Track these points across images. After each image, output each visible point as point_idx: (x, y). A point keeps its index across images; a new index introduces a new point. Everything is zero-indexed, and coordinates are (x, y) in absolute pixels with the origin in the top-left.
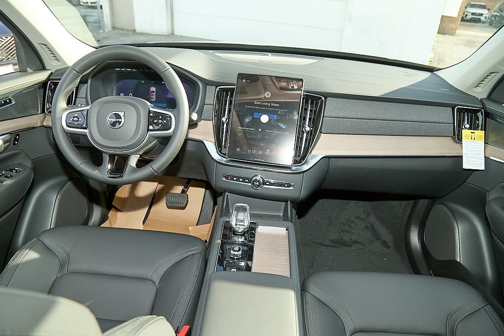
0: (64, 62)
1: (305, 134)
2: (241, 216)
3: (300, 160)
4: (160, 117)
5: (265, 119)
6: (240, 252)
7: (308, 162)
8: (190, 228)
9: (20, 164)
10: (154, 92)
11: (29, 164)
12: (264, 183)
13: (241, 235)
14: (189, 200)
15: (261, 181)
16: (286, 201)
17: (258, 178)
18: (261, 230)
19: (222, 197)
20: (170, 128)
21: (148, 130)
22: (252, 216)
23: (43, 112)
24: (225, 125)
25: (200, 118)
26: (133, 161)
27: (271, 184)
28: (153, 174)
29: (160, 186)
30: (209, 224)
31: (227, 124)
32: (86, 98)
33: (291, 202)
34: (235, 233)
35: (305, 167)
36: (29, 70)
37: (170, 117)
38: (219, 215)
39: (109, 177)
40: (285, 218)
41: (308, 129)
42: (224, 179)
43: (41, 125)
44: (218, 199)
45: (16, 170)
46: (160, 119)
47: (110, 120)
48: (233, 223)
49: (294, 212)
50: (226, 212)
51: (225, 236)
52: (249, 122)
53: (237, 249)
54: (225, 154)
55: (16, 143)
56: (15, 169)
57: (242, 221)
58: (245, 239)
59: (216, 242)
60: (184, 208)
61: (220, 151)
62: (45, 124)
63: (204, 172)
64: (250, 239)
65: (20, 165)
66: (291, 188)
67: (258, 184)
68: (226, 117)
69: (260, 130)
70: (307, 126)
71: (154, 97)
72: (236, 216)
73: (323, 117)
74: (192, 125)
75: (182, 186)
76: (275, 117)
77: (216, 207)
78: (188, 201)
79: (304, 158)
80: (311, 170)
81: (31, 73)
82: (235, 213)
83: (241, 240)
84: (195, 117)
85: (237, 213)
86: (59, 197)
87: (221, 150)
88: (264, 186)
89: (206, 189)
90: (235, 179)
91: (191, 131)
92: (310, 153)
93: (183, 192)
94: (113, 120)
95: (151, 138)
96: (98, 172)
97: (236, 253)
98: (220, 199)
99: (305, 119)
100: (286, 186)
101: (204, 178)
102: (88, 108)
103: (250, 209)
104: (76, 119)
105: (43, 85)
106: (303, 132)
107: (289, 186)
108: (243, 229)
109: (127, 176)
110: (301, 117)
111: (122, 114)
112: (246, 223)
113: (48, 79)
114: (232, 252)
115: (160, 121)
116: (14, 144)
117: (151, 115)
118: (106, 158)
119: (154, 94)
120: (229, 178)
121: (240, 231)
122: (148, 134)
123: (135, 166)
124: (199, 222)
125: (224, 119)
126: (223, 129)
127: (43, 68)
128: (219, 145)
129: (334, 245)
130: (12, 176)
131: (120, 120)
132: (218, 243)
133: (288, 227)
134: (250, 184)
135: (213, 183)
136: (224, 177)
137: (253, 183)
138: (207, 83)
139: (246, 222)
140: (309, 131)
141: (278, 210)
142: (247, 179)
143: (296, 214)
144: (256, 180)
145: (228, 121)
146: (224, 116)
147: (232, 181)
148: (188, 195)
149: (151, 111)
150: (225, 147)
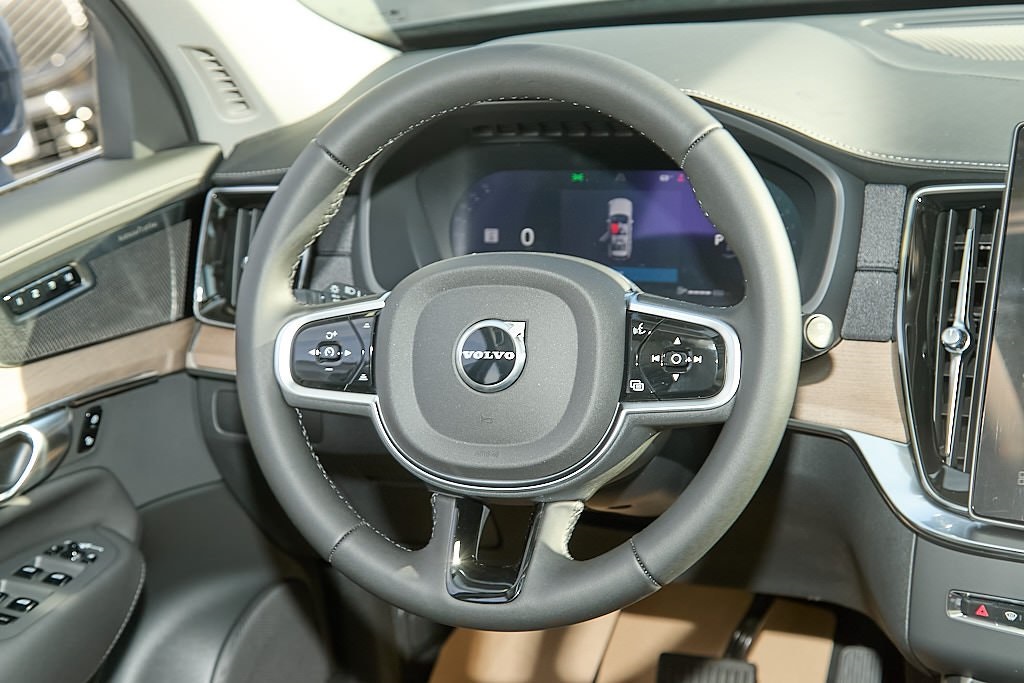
0: (268, 113)
4: (677, 342)
9: (96, 526)
10: (623, 219)
11: (126, 526)
20: (714, 390)
21: (627, 396)
23: (187, 311)
24: (956, 363)
25: (838, 336)
26: (557, 528)
28: (645, 588)
31: (969, 357)
32: (355, 256)
36: (141, 151)
37: (719, 340)
39: (458, 596)
42: (957, 615)
43: (178, 367)
45: (83, 553)
46: (677, 349)
47: (468, 355)
54: (961, 498)
55: (89, 441)
56: (78, 550)
61: (937, 484)
62: (191, 363)
65: (95, 529)
68: (958, 324)
71: (626, 239)
74: (815, 363)
81: (147, 163)
84: (821, 332)
86: (225, 663)
87: (941, 477)
90: (1011, 616)
91: (809, 390)
94: (478, 355)
96: (415, 575)
102: (379, 304)
104: (330, 351)
105: (190, 207)
109: (534, 595)
111: (515, 330)
113: (208, 182)
115: (676, 359)
116: (83, 447)
117: (638, 331)
118: (447, 516)
119: (627, 228)
120: (982, 610)
122: (623, 413)
123: (564, 551)
125: (950, 337)
126: (946, 380)
127: (190, 139)
128: (929, 455)
130: (68, 578)
131: (509, 356)
135: (903, 630)
136: (954, 602)
138: (863, 173)
145: (968, 343)
146: (950, 324)
147: (997, 626)
148: (754, 668)
149: (634, 317)
150: (957, 464)
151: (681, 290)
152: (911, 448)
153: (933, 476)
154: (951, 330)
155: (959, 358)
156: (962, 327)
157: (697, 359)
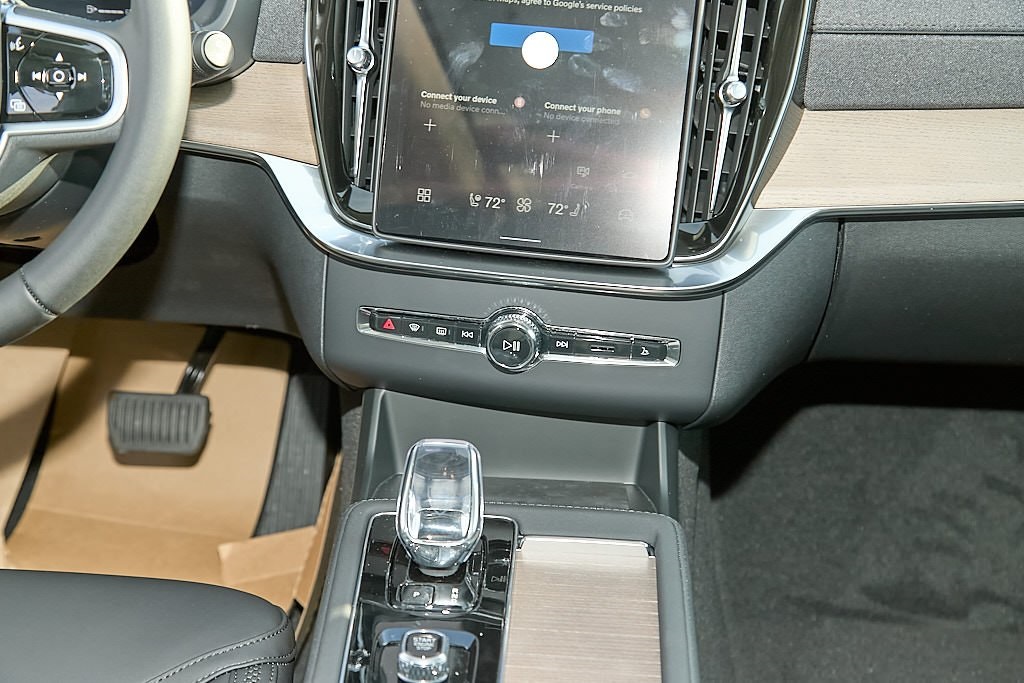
1: (727, 116)
2: (442, 495)
3: (706, 234)
4: (59, 58)
5: (540, 50)
6: (442, 658)
7: (745, 244)
8: (225, 550)
12: (547, 343)
13: (444, 580)
14: (214, 420)
15: (532, 335)
16: (649, 422)
17: (521, 321)
18: (535, 552)
19: (359, 410)
20: (105, 108)
21: (6, 118)
22: (492, 489)
24: (362, 82)
25: (245, 54)
27: (578, 346)
28: (40, 318)
29: (77, 364)
30: (312, 531)
31: (374, 77)
33: (668, 423)
34: (417, 573)
35: (729, 268)
37: (105, 55)
38: (349, 489)
40: (646, 496)
41: (738, 91)
42: (366, 329)
44: (344, 418)
46: (60, 66)
48: (410, 528)
49: (688, 467)
50: (381, 478)
51: (372, 584)
52: (472, 67)
53: (426, 642)
54: (366, 217)
57: (448, 517)
58: (466, 596)
59: (335, 613)
60: (191, 460)
61: (344, 203)
63: (272, 295)
64: (487, 593)
66: (669, 363)
67: (516, 346)
68: (364, 44)
69: (520, 102)
70: (734, 78)
72: (423, 498)
73: (810, 32)
74: (209, 85)
75: (181, 359)
76: (587, 41)
77: (339, 460)
78: (208, 427)
79: (720, 224)
80: (755, 278)
82: (414, 480)
83: (449, 599)
84: (219, 50)
85: (428, 481)
87: (348, 196)
88: (548, 357)
89: (292, 372)
90: (414, 328)
91: (201, 113)
92: (753, 201)
93: (188, 386)
95: (22, 155)
97: (423, 662)
98: (352, 421)
99: (724, 41)
100: (645, 352)
101: (277, 324)
103: (485, 463)
106: (718, 108)
107: (660, 352)
108: (453, 554)
110: (706, 33)
112: (469, 525)
114: (404, 657)
115: (59, 77)
117: (16, 46)
120: (389, 325)
121: (442, 561)
122: (6, 135)
124: (270, 521)
125: (354, 56)
126: (354, 99)
128: (338, 176)
129: (880, 609)
132: (341, 618)
133: (657, 538)
134: (483, 351)
135: (320, 349)
136: (363, 318)
137: (496, 345)
139: (464, 519)
140: (743, 102)
141: (614, 462)
142: (467, 324)
143: (701, 476)
144: (508, 333)
145: (372, 64)
146: (357, 44)
147: (403, 338)
148: (208, 401)
149: (11, 30)
150: (365, 185)
151: (91, 9)
152: (321, 168)
153: (341, 195)
154: (355, 49)
155: (364, 79)
156: (367, 47)
157: (82, 77)
